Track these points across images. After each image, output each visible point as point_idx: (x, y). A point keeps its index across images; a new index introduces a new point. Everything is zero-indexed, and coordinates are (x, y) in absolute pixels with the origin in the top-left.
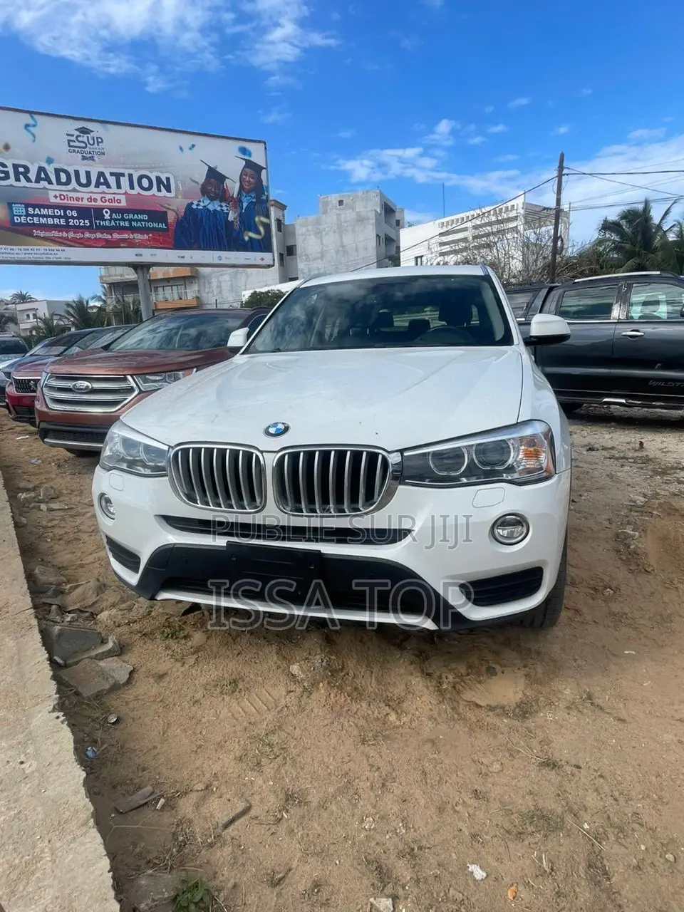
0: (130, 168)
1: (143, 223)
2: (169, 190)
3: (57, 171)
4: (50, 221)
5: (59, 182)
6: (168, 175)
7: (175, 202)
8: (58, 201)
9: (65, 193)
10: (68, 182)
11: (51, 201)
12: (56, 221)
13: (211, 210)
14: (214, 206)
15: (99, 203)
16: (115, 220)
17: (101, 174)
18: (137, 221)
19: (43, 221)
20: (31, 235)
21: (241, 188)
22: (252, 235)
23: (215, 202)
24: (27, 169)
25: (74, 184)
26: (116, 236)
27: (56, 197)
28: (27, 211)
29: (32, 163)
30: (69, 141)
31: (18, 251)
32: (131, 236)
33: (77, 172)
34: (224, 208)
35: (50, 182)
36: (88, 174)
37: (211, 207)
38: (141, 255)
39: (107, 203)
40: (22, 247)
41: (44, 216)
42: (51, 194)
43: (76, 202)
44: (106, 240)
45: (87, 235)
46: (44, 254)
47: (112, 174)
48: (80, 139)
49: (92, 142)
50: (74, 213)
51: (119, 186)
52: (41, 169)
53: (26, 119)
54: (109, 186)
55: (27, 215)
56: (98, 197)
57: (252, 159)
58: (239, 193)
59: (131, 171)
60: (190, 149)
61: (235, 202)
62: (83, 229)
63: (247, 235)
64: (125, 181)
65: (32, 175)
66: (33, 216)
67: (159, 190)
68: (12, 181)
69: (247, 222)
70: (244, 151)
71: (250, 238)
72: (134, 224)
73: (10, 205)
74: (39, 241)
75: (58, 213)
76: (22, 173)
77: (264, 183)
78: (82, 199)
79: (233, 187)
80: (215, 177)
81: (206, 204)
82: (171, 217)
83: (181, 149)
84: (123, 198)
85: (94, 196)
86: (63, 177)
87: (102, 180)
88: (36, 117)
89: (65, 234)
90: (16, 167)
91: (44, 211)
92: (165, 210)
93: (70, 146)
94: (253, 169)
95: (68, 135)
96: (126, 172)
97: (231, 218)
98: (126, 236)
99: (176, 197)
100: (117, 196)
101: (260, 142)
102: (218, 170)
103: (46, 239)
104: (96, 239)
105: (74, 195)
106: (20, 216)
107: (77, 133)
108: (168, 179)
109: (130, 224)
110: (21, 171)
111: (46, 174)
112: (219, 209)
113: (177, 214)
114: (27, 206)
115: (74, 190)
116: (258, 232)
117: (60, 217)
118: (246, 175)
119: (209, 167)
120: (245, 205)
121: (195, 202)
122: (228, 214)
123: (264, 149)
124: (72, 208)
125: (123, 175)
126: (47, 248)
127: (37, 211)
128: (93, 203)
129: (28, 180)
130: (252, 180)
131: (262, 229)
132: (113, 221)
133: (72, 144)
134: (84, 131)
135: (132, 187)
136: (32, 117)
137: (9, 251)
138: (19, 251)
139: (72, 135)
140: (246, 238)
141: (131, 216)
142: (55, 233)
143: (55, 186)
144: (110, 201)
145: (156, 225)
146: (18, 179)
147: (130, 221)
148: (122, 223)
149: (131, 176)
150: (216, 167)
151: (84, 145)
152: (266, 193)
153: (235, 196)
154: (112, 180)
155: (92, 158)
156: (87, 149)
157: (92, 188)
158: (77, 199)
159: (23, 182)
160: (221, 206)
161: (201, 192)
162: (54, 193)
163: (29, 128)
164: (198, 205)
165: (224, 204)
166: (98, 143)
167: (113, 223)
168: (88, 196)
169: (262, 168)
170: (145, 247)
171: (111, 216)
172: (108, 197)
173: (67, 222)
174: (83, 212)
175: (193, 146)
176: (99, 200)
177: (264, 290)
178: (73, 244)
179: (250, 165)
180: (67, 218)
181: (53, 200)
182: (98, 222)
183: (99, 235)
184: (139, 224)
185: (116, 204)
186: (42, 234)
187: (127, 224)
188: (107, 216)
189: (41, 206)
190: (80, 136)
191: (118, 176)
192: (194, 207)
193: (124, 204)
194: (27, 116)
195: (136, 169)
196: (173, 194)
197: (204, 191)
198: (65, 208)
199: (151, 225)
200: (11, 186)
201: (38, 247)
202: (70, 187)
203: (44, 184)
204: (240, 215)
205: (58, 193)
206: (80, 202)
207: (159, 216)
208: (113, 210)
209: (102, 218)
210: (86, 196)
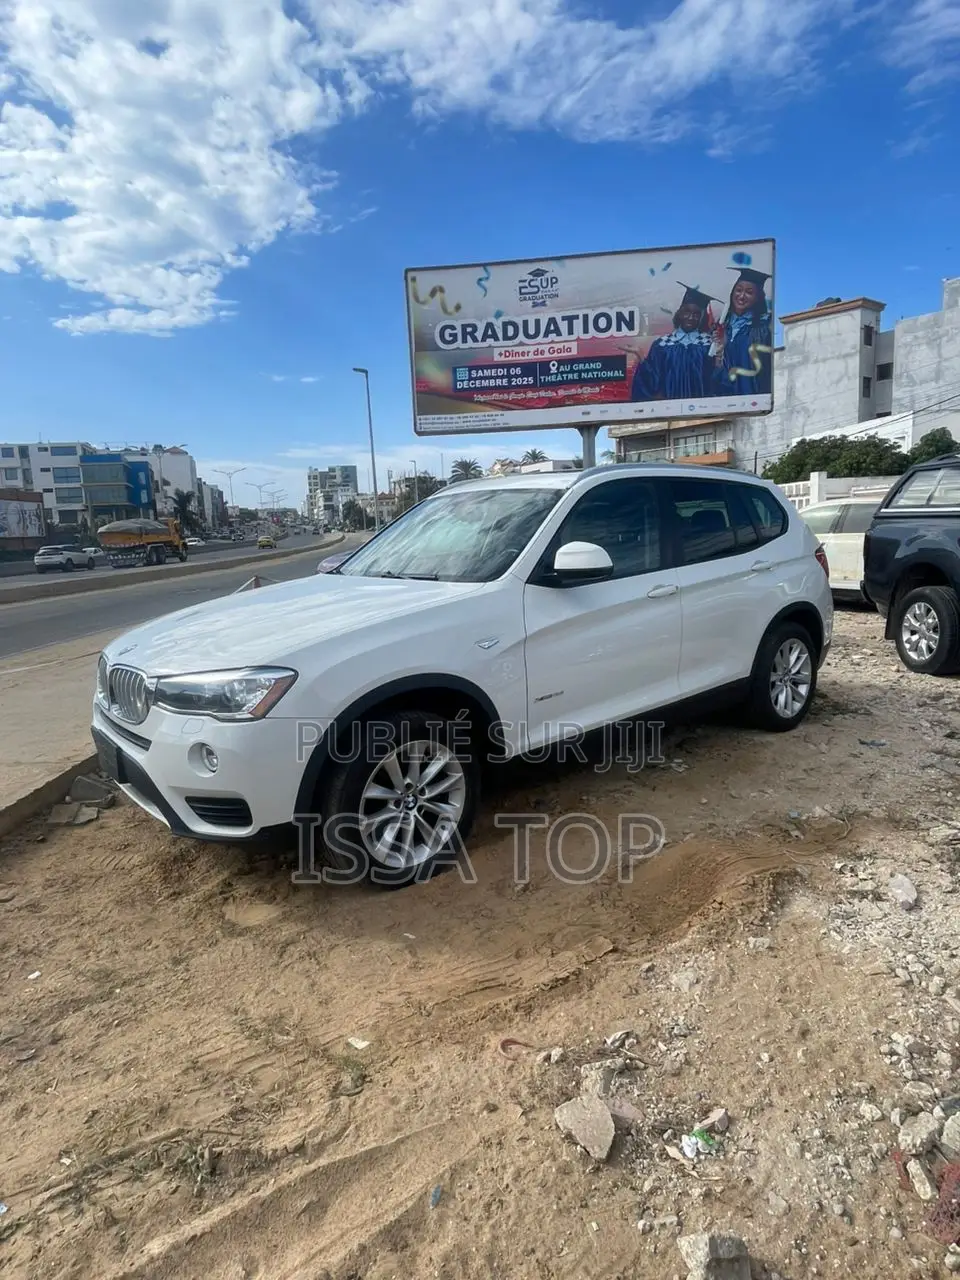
0: (587, 308)
1: (595, 373)
2: (631, 327)
3: (505, 325)
4: (492, 383)
5: (506, 338)
6: (631, 309)
7: (638, 341)
8: (503, 358)
9: (510, 349)
10: (516, 335)
11: (495, 359)
12: (499, 382)
13: (686, 344)
14: (692, 339)
15: (547, 355)
16: (562, 373)
17: (552, 321)
18: (587, 371)
19: (485, 383)
20: (471, 400)
21: (732, 308)
22: (741, 371)
23: (692, 334)
24: (475, 328)
25: (521, 337)
26: (561, 393)
27: (501, 354)
28: (470, 374)
29: (481, 320)
30: (521, 288)
31: (457, 420)
32: (580, 391)
33: (526, 323)
34: (705, 341)
35: (496, 339)
36: (537, 322)
37: (686, 342)
38: (588, 413)
39: (555, 355)
40: (461, 415)
41: (486, 378)
42: (496, 352)
43: (521, 358)
44: (550, 398)
45: (530, 395)
46: (483, 421)
47: (564, 319)
48: (532, 284)
49: (544, 285)
50: (518, 371)
51: (571, 332)
52: (490, 325)
53: (480, 272)
54: (559, 334)
55: (470, 379)
56: (546, 348)
57: (751, 267)
58: (729, 316)
59: (585, 312)
60: (665, 269)
61: (721, 330)
62: (528, 387)
63: (734, 373)
64: (578, 325)
65: (479, 335)
66: (475, 379)
67: (619, 329)
68: (459, 344)
69: (736, 354)
70: (740, 258)
71: (739, 377)
72: (584, 375)
73: (454, 371)
74: (480, 407)
75: (501, 372)
76: (469, 333)
77: (768, 297)
78: (529, 352)
79: (719, 310)
80: (695, 300)
81: (679, 338)
82: (631, 362)
83: (652, 272)
84: (574, 346)
85: (541, 348)
86: (511, 331)
87: (553, 328)
88: (489, 268)
89: (506, 396)
90: (464, 327)
91: (487, 373)
92: (623, 353)
93: (521, 293)
94: (752, 280)
95: (520, 281)
96: (581, 314)
97: (712, 352)
98: (573, 391)
99: (640, 334)
100: (568, 344)
101: (766, 241)
102: (700, 290)
103: (485, 403)
104: (539, 398)
105: (520, 349)
106: (462, 381)
107: (531, 277)
108: (632, 314)
109: (580, 376)
110: (469, 331)
111: (494, 331)
112: (696, 342)
113: (639, 357)
114: (471, 369)
115: (521, 344)
116: (751, 366)
117: (502, 377)
118: (739, 291)
119: (688, 288)
120: (735, 331)
121: (665, 338)
122: (708, 347)
123: (771, 248)
124: (515, 365)
125: (577, 317)
126: (487, 414)
127: (480, 373)
128: (540, 356)
129: (475, 340)
130: (747, 295)
131: (757, 362)
132: (559, 376)
133: (523, 291)
134: (538, 273)
135: (586, 331)
136: (486, 271)
137: (448, 420)
138: (459, 420)
139: (525, 281)
140: (733, 377)
141: (581, 366)
142: (496, 396)
143: (501, 342)
144: (560, 351)
145: (610, 374)
146: (464, 341)
147: (580, 372)
148: (570, 376)
149: (586, 317)
150: (698, 287)
151: (536, 289)
152: (769, 311)
153: (721, 322)
154: (563, 326)
155: (543, 304)
156: (540, 294)
157: (540, 339)
158: (523, 354)
159: (470, 343)
160: (700, 338)
161: (675, 323)
162: (499, 351)
163: (483, 282)
164: (668, 341)
165: (704, 335)
166: (552, 284)
167: (559, 378)
168: (535, 348)
169: (765, 277)
170: (595, 402)
171: (558, 369)
172: (556, 346)
173: (510, 382)
174: (528, 368)
175: (669, 265)
176: (546, 351)
177: (817, 437)
178: (513, 406)
179: (747, 275)
180: (509, 377)
181: (497, 358)
182: (542, 378)
183: (542, 394)
184: (590, 375)
185: (566, 354)
186: (482, 398)
187: (576, 376)
188: (554, 370)
189: (482, 368)
190: (532, 280)
191: (570, 319)
192: (662, 344)
193: (574, 352)
194: (482, 268)
195: (593, 308)
196: (635, 332)
197: (679, 321)
198: (508, 366)
199: (603, 374)
200: (458, 348)
201: (477, 414)
202: (516, 341)
203: (490, 341)
204: (727, 348)
205: (503, 350)
206: (526, 357)
207: (615, 362)
208: (561, 362)
209: (547, 372)
210: (532, 349)
